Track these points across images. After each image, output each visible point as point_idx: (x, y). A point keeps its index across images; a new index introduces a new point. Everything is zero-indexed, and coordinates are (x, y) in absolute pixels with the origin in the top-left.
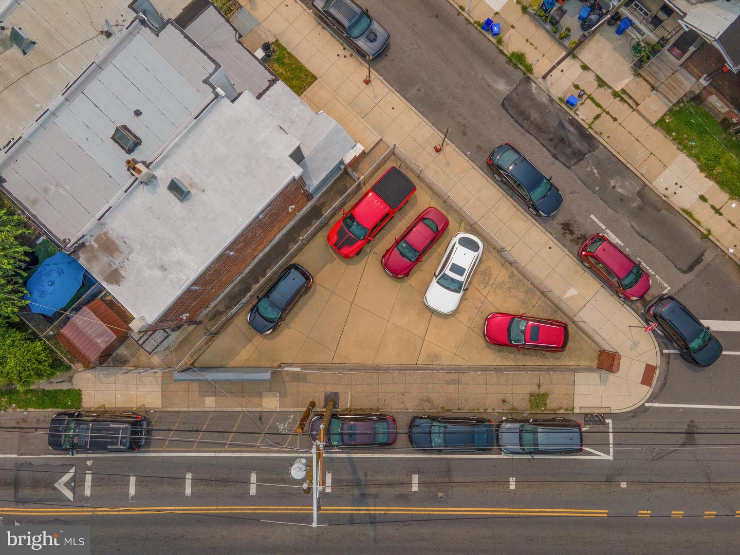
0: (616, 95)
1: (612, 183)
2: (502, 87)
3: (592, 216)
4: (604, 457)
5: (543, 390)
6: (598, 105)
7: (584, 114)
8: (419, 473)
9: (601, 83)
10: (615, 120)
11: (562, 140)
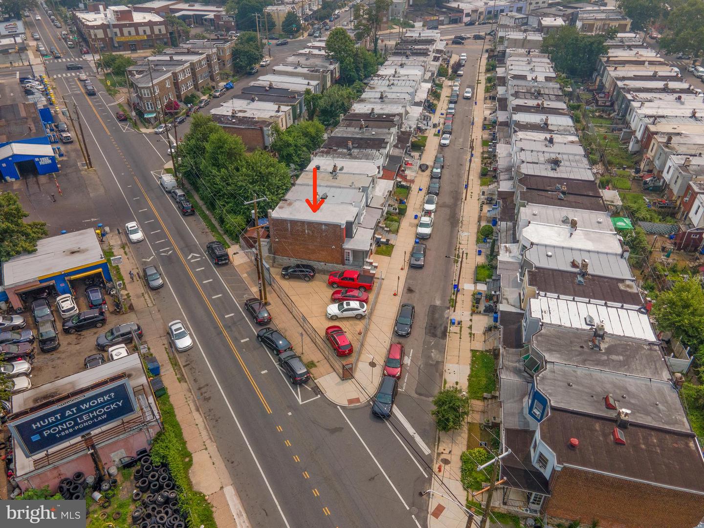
0: (470, 334)
1: (433, 351)
2: (438, 303)
3: (412, 350)
4: (300, 400)
5: (317, 364)
6: (461, 331)
7: (453, 329)
8: (250, 339)
9: (470, 327)
10: (460, 338)
11: (435, 328)
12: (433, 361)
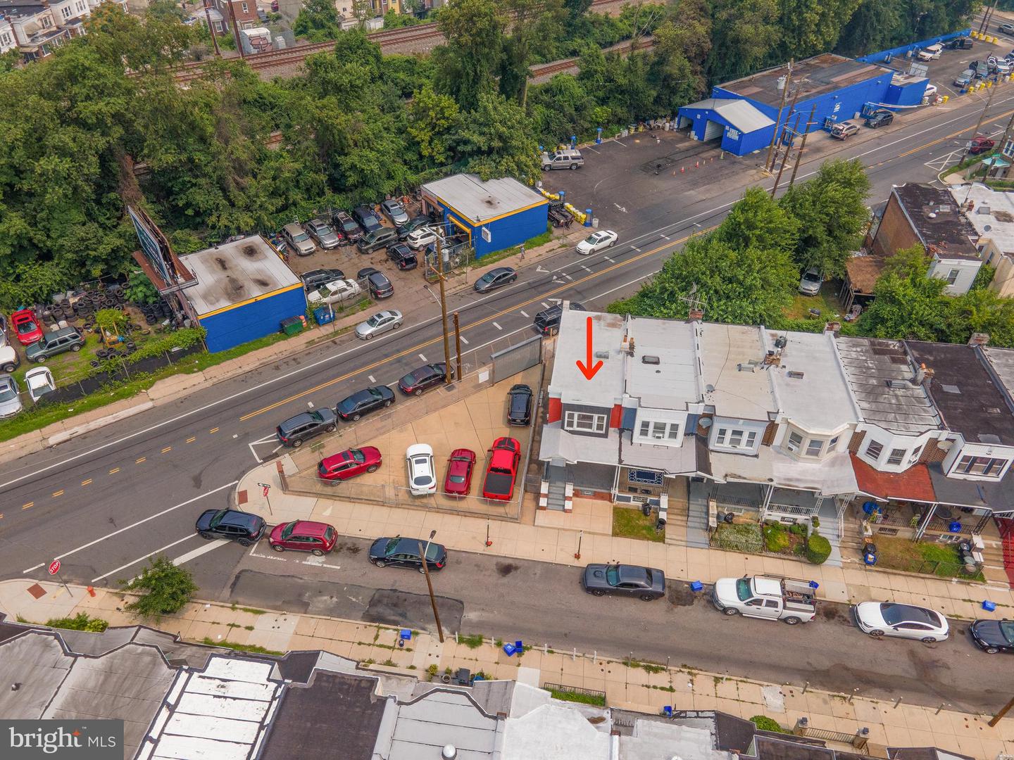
1: (335, 599)
2: (471, 615)
3: (339, 568)
4: (256, 443)
6: (381, 646)
7: (390, 634)
10: (360, 644)
11: (395, 606)
12: (310, 597)
